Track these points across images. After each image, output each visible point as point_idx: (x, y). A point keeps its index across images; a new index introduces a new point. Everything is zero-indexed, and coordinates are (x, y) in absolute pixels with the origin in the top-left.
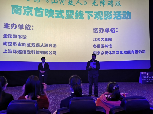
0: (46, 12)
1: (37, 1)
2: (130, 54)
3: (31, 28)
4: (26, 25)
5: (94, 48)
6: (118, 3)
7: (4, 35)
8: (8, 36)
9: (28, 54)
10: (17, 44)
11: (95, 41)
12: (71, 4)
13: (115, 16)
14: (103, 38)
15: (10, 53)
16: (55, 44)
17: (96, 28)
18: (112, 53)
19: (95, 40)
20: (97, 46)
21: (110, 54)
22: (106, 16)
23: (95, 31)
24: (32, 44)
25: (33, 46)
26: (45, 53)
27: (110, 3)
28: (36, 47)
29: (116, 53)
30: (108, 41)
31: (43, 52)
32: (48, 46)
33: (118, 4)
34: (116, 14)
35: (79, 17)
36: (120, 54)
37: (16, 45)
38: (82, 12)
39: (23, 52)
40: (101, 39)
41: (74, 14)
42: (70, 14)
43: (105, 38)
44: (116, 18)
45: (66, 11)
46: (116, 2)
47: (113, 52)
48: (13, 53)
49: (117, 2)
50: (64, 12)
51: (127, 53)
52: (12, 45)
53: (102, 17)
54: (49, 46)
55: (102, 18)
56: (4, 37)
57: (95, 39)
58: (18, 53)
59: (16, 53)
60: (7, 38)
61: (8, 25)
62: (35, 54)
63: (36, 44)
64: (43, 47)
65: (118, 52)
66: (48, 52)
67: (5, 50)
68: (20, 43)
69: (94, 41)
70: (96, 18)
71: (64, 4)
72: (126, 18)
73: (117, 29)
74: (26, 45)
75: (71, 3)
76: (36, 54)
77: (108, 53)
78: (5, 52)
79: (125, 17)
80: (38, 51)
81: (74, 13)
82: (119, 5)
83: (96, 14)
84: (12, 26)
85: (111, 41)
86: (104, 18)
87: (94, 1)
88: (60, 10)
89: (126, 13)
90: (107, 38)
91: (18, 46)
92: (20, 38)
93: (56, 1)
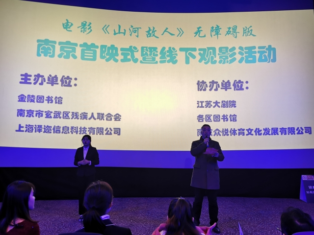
0: (102, 52)
1: (86, 31)
2: (278, 134)
3: (73, 82)
4: (63, 76)
5: (199, 121)
6: (247, 31)
7: (19, 97)
8: (27, 98)
9: (65, 133)
10: (44, 114)
11: (200, 107)
13: (241, 56)
14: (217, 101)
15: (28, 132)
16: (117, 114)
17: (203, 81)
18: (237, 132)
19: (200, 105)
20: (204, 117)
21: (233, 135)
22: (224, 56)
23: (201, 87)
24: (73, 113)
25: (75, 118)
26: (98, 133)
27: (231, 30)
28: (81, 119)
29: (246, 132)
30: (227, 107)
31: (94, 131)
32: (105, 118)
33: (248, 32)
34: (243, 52)
35: (168, 58)
36: (256, 135)
37: (42, 116)
38: (174, 49)
39: (54, 129)
40: (214, 103)
41: (158, 53)
42: (150, 55)
43: (222, 102)
44: (244, 61)
45: (142, 48)
46: (244, 28)
47: (239, 130)
48: (36, 132)
49: (246, 27)
50: (138, 51)
51: (270, 133)
52: (33, 116)
53: (215, 59)
54: (107, 118)
55: (216, 61)
56: (18, 101)
58: (44, 132)
59: (40, 131)
60: (25, 101)
61: (28, 78)
62: (77, 134)
63: (81, 114)
64: (95, 119)
65: (250, 131)
66: (104, 131)
67: (20, 125)
68: (49, 111)
69: (198, 107)
70: (203, 61)
71: (137, 36)
72: (265, 60)
73: (247, 82)
74: (61, 115)
75: (152, 32)
76: (80, 134)
77: (229, 133)
78: (19, 130)
79: (263, 58)
80: (84, 127)
81: (157, 52)
82: (251, 34)
83: (202, 52)
84: (35, 79)
85: (235, 107)
86: (219, 60)
87: (198, 28)
88: (131, 47)
89: (267, 49)
90: (226, 100)
91: (46, 117)
92: (50, 101)
93: (122, 31)
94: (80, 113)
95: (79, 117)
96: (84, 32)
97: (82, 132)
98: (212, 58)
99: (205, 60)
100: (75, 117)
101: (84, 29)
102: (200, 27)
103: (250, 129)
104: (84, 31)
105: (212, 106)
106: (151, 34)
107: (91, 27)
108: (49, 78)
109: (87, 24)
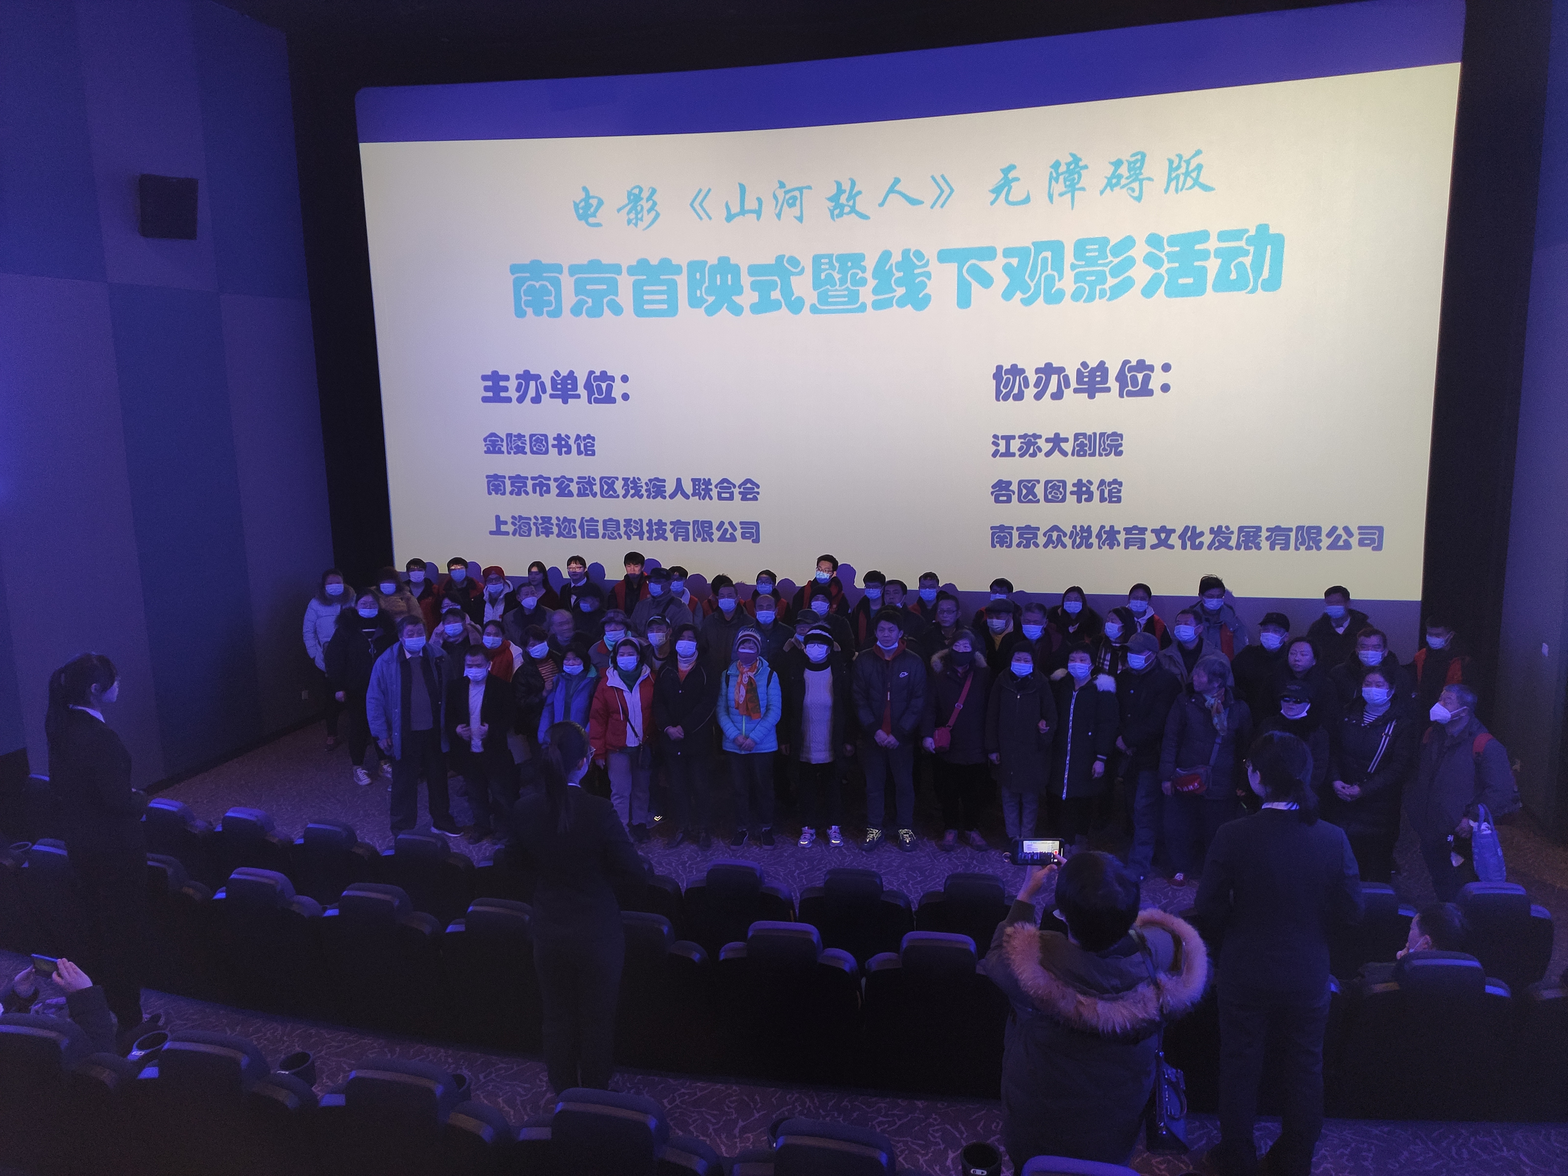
0: (693, 284)
1: (642, 220)
2: (1258, 548)
3: (618, 388)
4: (591, 373)
5: (997, 501)
6: (1183, 170)
7: (485, 440)
8: (505, 444)
9: (610, 538)
10: (553, 485)
11: (1002, 455)
12: (847, 209)
13: (1154, 271)
14: (1057, 435)
15: (521, 535)
16: (748, 481)
17: (1014, 366)
18: (1121, 537)
19: (1002, 448)
20: (1014, 487)
21: (1106, 547)
22: (1090, 273)
23: (1005, 387)
24: (626, 480)
25: (632, 496)
26: (699, 536)
27: (1123, 170)
28: (648, 497)
29: (1151, 539)
30: (1093, 455)
32: (714, 493)
33: (1187, 174)
34: (1162, 255)
35: (901, 291)
36: (1184, 547)
37: (548, 491)
38: (919, 255)
39: (581, 526)
40: (1048, 440)
41: (868, 275)
42: (843, 281)
43: (1077, 436)
44: (1162, 289)
45: (817, 259)
46: (1171, 162)
47: (1128, 531)
48: (538, 535)
49: (1180, 157)
50: (803, 269)
51: (1233, 543)
52: (527, 493)
53: (1058, 285)
54: (719, 494)
55: (1061, 294)
56: (486, 452)
57: (1002, 443)
58: (558, 536)
59: (548, 532)
60: (503, 453)
61: (502, 383)
62: (641, 538)
63: (646, 484)
64: (687, 497)
65: (1163, 536)
66: (711, 527)
67: (498, 517)
68: (563, 477)
69: (994, 455)
70: (1019, 295)
71: (800, 219)
72: (1239, 285)
73: (1166, 368)
74: (597, 488)
75: (848, 200)
76: (650, 538)
77: (1094, 540)
78: (498, 532)
79: (1233, 276)
80: (660, 521)
81: (864, 270)
82: (1196, 182)
83: (1015, 261)
84: (519, 386)
85: (1120, 454)
86: (1073, 287)
87: (1003, 170)
88: (780, 259)
89: (1249, 241)
90: (1089, 433)
91: (558, 495)
92: (564, 450)
93: (751, 204)
94: (644, 480)
95: (643, 492)
96: (636, 225)
97: (655, 535)
98: (1050, 280)
99: (1025, 289)
100: (632, 492)
101: (637, 214)
102: (1012, 167)
103: (1163, 529)
104: (636, 218)
105: (1040, 450)
106: (842, 206)
107: (655, 204)
108: (553, 380)
109: (645, 194)
